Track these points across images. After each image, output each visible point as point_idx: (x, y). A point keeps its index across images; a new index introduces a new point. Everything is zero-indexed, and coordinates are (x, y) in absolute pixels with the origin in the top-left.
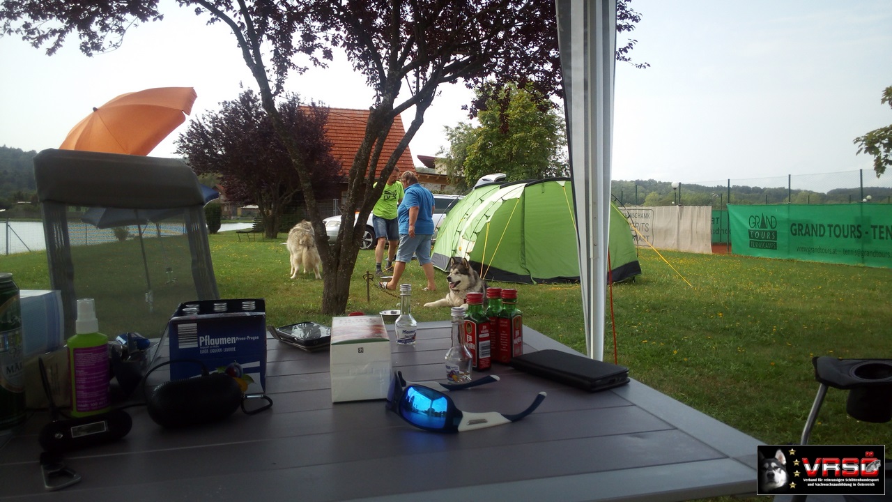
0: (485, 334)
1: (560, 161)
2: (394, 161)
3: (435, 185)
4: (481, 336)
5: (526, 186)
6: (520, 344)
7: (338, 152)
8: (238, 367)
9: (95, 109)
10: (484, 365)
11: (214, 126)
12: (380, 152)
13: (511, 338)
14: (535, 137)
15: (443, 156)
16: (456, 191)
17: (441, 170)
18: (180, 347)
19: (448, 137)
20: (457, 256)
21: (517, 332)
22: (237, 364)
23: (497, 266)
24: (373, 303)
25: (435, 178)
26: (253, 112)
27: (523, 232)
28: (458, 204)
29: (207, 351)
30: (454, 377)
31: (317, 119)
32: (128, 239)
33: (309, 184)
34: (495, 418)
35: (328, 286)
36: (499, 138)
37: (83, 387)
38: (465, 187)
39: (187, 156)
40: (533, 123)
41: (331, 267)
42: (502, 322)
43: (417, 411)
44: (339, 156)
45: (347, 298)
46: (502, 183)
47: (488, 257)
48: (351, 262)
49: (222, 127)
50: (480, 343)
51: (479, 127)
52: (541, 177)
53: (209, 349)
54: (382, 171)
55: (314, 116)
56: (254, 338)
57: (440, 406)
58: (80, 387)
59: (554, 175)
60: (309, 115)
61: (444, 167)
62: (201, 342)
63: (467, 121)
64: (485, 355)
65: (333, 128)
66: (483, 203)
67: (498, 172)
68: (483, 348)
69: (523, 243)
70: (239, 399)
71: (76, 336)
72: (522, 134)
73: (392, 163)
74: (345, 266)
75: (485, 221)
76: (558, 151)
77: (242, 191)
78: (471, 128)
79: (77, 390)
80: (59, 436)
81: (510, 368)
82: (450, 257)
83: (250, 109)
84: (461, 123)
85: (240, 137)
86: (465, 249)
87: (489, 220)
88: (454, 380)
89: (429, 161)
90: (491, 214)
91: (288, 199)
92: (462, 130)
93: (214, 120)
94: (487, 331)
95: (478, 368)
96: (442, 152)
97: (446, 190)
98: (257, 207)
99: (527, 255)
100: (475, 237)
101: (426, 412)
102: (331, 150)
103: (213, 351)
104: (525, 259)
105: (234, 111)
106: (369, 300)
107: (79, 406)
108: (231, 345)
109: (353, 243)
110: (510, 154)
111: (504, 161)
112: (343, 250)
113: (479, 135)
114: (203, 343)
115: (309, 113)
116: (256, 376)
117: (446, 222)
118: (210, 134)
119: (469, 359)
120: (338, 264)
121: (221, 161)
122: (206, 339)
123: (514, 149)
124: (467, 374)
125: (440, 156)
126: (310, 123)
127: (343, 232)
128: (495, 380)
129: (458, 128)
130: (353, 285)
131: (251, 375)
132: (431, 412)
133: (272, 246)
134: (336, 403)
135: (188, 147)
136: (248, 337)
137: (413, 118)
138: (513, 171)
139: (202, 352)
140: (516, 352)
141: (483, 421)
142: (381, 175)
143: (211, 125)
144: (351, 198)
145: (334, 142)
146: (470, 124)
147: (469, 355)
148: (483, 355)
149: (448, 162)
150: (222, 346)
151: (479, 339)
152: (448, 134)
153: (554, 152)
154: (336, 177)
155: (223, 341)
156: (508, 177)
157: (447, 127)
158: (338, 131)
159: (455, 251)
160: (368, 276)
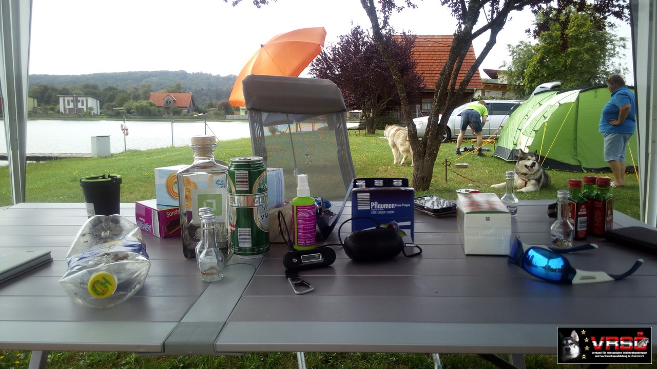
0: (583, 212)
1: (608, 70)
2: (471, 75)
3: (498, 92)
4: (579, 213)
5: (581, 92)
6: (611, 221)
7: (421, 69)
8: (396, 225)
9: (262, 46)
10: (581, 235)
11: (334, 54)
12: (460, 68)
13: (604, 216)
14: (587, 51)
15: (505, 69)
16: (515, 97)
17: (502, 80)
18: (359, 209)
19: (511, 52)
20: (517, 148)
21: (609, 212)
22: (395, 222)
23: (552, 157)
24: (450, 183)
25: (498, 86)
26: (361, 42)
27: (576, 130)
28: (519, 107)
29: (376, 212)
30: (558, 243)
31: (407, 44)
32: (277, 133)
33: (405, 94)
34: (602, 276)
35: (417, 169)
36: (555, 53)
37: (301, 231)
38: (523, 93)
39: (315, 76)
40: (587, 39)
41: (419, 156)
42: (596, 203)
43: (536, 267)
44: (421, 72)
45: (431, 179)
46: (558, 89)
47: (545, 150)
48: (435, 152)
49: (339, 54)
50: (579, 219)
51: (538, 44)
52: (590, 85)
53: (377, 211)
54: (461, 83)
55: (404, 42)
56: (407, 205)
57: (557, 263)
58: (299, 231)
59: (602, 82)
60: (401, 42)
61: (506, 77)
62: (372, 206)
63: (527, 41)
64: (582, 228)
65: (418, 50)
66: (542, 106)
67: (553, 81)
68: (581, 222)
69: (576, 139)
70: (401, 246)
71: (296, 198)
72: (576, 48)
73: (469, 76)
74: (430, 155)
75: (543, 121)
76: (607, 62)
77: (351, 100)
78: (530, 46)
79: (298, 232)
80: (295, 260)
81: (603, 239)
82: (511, 149)
83: (358, 40)
84: (521, 42)
85: (351, 60)
86: (525, 143)
87: (547, 120)
88: (558, 246)
89: (493, 74)
90: (548, 115)
91: (384, 105)
92: (522, 47)
93: (334, 49)
94: (584, 209)
95: (577, 238)
96: (505, 66)
97: (506, 96)
98: (362, 111)
99: (579, 149)
100: (534, 134)
101: (543, 267)
102: (416, 68)
103: (380, 213)
104: (576, 152)
105: (347, 41)
106: (446, 180)
107: (299, 242)
108: (391, 209)
109: (437, 138)
110: (565, 65)
111: (559, 72)
112: (429, 143)
113: (538, 50)
114: (374, 207)
115: (400, 40)
116: (408, 231)
117: (508, 122)
118: (331, 60)
119: (571, 230)
120: (425, 153)
121: (338, 79)
122: (375, 204)
123: (569, 62)
124: (569, 242)
125: (502, 69)
126: (401, 48)
127: (429, 130)
128: (593, 248)
129: (519, 46)
130: (435, 170)
131: (404, 230)
132: (547, 268)
133: (372, 139)
134: (468, 255)
135: (316, 70)
136: (403, 204)
137: (488, 39)
138: (567, 80)
139: (373, 213)
140: (607, 227)
141: (594, 278)
142: (461, 85)
143: (332, 53)
144: (436, 104)
145: (418, 61)
146: (530, 42)
147: (572, 227)
148: (580, 228)
149: (509, 73)
150: (386, 210)
151: (578, 216)
152: (510, 51)
153: (604, 63)
154: (419, 88)
155: (386, 206)
156: (562, 84)
157: (509, 45)
158: (421, 53)
159: (516, 145)
160: (446, 163)
